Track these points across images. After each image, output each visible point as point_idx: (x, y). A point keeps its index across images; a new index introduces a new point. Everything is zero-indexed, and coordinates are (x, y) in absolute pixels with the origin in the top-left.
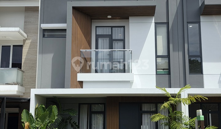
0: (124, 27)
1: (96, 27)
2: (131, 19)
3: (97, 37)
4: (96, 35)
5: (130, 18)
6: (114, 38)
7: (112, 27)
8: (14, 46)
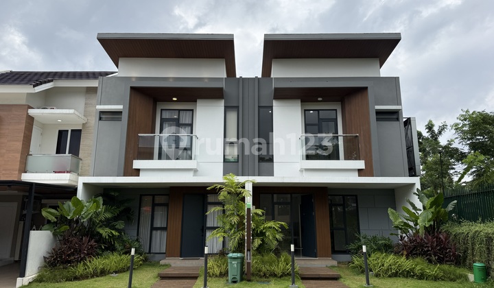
0: (192, 110)
1: (162, 110)
2: (200, 103)
3: (163, 121)
4: (161, 119)
5: (198, 101)
6: (181, 122)
7: (179, 110)
8: (72, 130)
